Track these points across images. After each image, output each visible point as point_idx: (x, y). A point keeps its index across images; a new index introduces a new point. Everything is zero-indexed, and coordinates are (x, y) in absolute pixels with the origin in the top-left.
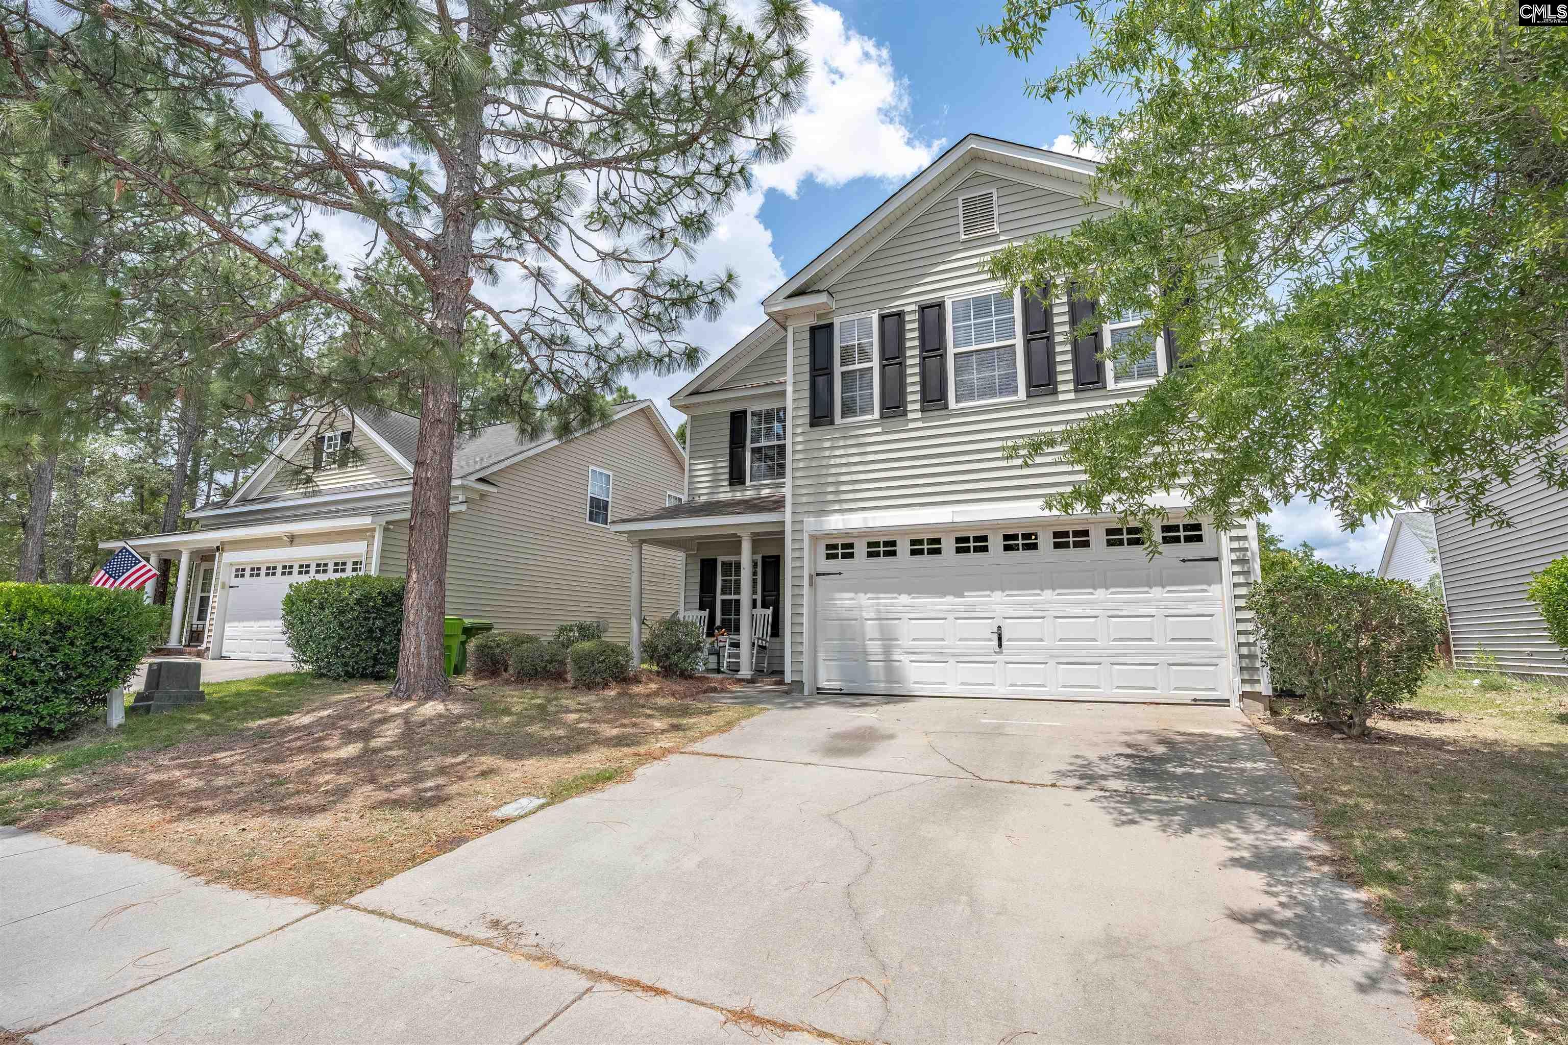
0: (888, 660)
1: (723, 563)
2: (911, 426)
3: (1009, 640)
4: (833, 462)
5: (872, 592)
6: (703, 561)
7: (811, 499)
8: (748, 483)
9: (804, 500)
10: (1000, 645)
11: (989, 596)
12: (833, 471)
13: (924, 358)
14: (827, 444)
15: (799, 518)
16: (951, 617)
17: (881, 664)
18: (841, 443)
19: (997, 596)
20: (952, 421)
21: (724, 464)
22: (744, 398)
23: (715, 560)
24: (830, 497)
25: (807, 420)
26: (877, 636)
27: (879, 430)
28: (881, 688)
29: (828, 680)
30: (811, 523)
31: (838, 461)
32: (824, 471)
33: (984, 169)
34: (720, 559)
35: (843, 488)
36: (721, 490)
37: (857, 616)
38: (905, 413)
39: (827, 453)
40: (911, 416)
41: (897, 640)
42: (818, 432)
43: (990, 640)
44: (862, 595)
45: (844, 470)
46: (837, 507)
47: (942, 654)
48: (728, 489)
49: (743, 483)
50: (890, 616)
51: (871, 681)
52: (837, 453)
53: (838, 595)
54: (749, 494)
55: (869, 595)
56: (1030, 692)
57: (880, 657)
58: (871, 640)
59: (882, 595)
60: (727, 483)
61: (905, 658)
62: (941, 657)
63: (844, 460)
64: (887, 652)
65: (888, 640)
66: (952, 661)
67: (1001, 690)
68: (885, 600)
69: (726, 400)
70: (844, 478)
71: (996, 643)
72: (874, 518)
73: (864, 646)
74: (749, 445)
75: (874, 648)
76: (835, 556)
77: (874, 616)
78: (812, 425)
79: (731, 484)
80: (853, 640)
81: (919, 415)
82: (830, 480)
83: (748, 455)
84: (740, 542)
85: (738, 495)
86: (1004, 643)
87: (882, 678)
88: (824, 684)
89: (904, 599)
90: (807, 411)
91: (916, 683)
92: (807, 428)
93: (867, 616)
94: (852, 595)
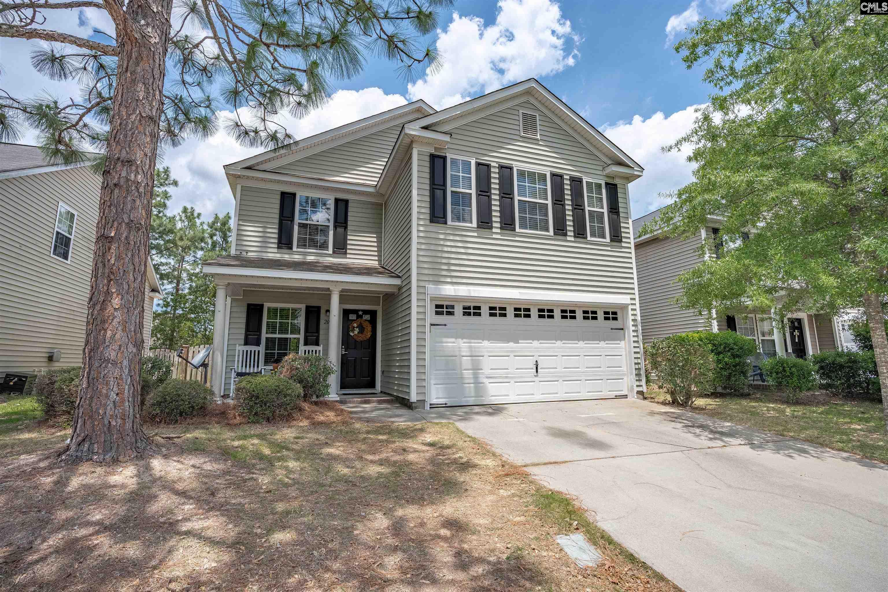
0: (477, 382)
1: (269, 309)
2: (494, 236)
3: (541, 368)
4: (446, 249)
5: (466, 338)
6: (249, 306)
7: (430, 272)
8: (295, 249)
9: (426, 272)
10: (537, 371)
11: (531, 343)
12: (446, 255)
13: (502, 197)
14: (442, 237)
15: (422, 284)
16: (512, 355)
17: (472, 385)
18: (451, 238)
19: (536, 344)
20: (517, 239)
21: (273, 231)
22: (294, 184)
23: (262, 306)
24: (444, 273)
25: (428, 217)
26: (470, 367)
27: (476, 234)
28: (471, 401)
29: (437, 398)
30: (431, 289)
31: (449, 249)
32: (440, 255)
33: (532, 101)
34: (267, 305)
35: (453, 268)
36: (270, 250)
37: (457, 354)
38: (491, 228)
39: (442, 243)
40: (494, 230)
41: (481, 369)
42: (435, 227)
43: (532, 369)
44: (460, 340)
45: (453, 256)
46: (449, 280)
47: (506, 377)
48: (276, 250)
49: (291, 248)
50: (477, 354)
51: (465, 397)
52: (449, 243)
53: (445, 340)
54: (297, 258)
55: (465, 340)
56: (551, 397)
57: (472, 381)
58: (465, 370)
59: (473, 341)
60: (276, 246)
61: (486, 381)
62: (506, 379)
63: (454, 250)
64: (476, 377)
65: (476, 368)
66: (512, 382)
67: (538, 397)
68: (476, 344)
69: (279, 182)
70: (453, 262)
71: (535, 370)
72: (474, 290)
73: (462, 374)
74: (297, 220)
75: (468, 374)
76: (441, 313)
77: (468, 354)
78: (432, 221)
79: (278, 248)
80: (454, 370)
81: (499, 231)
82: (444, 261)
83: (296, 228)
84: (330, 295)
85: (286, 257)
86: (539, 370)
87: (473, 394)
88: (435, 401)
89: (486, 343)
90: (427, 211)
91: (492, 396)
92: (428, 222)
93: (464, 354)
94: (453, 340)
